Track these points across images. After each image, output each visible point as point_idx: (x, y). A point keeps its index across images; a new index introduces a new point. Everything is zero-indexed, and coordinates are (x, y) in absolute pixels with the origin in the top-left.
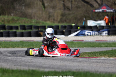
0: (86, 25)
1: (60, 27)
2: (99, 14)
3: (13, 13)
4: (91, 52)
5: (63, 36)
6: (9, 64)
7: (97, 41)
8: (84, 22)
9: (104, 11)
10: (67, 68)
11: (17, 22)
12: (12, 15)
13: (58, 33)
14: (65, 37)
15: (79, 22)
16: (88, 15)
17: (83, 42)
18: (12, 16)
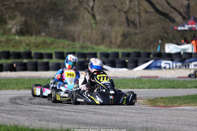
0: (162, 51)
1: (120, 54)
2: (184, 33)
3: (44, 32)
4: (170, 97)
5: (125, 70)
6: (31, 118)
7: (180, 77)
8: (159, 47)
9: (192, 28)
10: (128, 125)
11: (51, 47)
12: (43, 34)
13: (117, 65)
14: (127, 72)
15: (152, 46)
16: (166, 35)
17: (158, 79)
18: (42, 36)
